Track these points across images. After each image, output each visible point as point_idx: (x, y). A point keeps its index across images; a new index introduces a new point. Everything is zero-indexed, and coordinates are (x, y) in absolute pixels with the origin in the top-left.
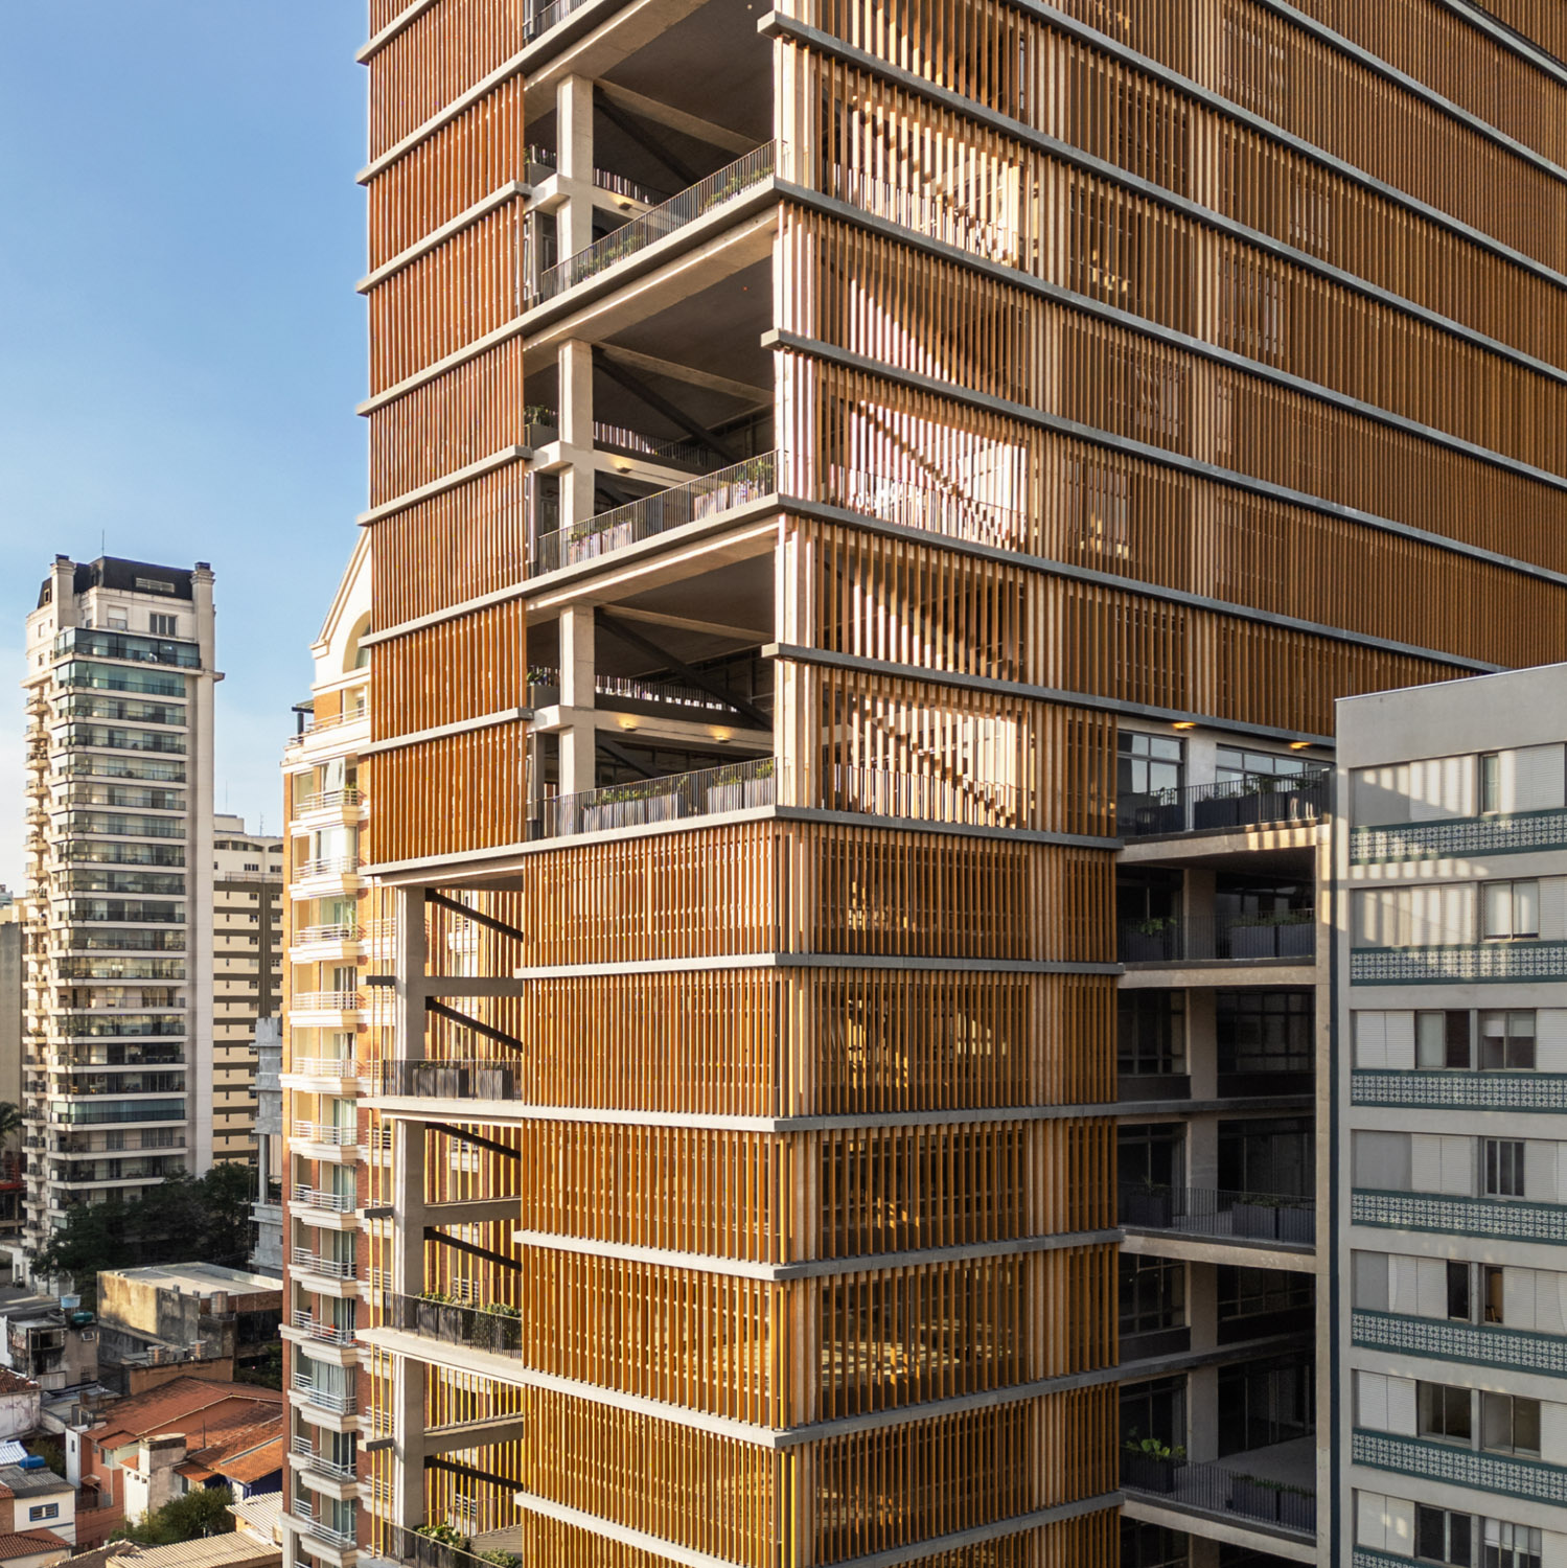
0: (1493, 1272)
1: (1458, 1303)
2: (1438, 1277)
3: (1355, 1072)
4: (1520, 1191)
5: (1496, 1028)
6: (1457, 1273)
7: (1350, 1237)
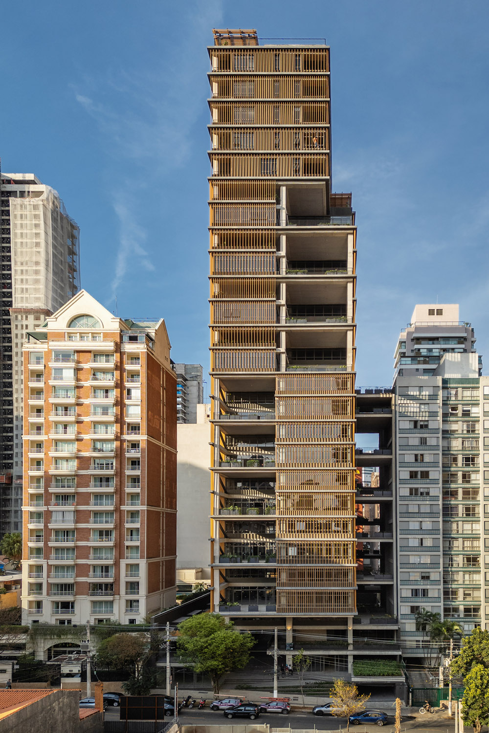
0: (422, 455)
1: (416, 460)
2: (413, 457)
3: (399, 429)
4: (426, 444)
5: (422, 423)
6: (416, 456)
7: (398, 452)
